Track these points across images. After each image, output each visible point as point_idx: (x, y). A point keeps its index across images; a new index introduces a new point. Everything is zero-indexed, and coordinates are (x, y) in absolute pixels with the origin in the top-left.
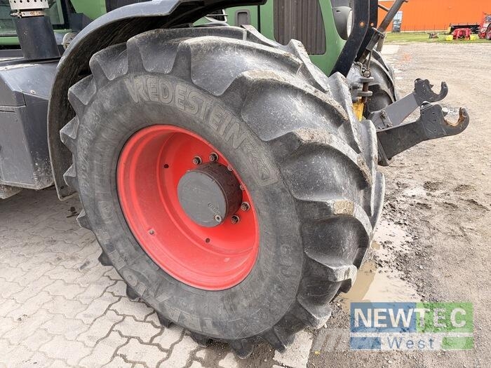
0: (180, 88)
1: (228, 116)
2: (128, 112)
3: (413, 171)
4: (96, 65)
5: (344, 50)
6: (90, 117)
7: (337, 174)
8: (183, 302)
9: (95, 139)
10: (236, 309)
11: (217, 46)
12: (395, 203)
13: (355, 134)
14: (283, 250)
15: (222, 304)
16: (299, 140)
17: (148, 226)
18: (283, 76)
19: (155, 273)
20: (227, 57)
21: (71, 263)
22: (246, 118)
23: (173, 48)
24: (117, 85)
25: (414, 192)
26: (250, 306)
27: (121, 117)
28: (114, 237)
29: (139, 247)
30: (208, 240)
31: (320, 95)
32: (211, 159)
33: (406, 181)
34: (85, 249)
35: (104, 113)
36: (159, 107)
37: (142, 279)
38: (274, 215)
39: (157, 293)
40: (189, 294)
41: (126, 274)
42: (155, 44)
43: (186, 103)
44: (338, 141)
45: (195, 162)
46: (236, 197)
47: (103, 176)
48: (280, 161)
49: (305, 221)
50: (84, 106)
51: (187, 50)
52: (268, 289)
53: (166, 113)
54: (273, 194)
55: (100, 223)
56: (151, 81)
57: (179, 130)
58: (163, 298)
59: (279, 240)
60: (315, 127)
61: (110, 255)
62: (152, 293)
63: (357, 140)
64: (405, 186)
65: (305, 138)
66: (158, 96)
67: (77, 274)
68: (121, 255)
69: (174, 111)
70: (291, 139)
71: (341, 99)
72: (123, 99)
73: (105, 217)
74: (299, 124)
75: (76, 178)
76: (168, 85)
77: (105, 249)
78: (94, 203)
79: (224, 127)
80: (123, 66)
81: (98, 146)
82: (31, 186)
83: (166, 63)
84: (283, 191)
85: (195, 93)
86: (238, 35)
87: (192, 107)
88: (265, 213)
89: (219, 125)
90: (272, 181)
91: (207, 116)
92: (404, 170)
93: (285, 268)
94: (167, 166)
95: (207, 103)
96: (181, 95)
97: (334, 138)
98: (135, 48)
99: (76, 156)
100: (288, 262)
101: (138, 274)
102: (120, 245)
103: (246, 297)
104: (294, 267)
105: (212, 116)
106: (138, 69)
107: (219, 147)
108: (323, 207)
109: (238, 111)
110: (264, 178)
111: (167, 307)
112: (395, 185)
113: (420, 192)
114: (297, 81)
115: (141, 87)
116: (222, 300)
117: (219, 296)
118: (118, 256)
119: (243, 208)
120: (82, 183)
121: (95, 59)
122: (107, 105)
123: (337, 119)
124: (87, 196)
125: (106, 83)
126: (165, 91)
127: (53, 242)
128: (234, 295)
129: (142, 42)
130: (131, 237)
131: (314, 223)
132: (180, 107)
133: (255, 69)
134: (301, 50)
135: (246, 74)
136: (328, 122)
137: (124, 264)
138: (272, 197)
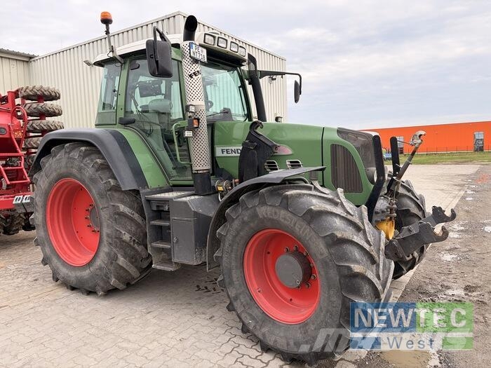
0: (283, 212)
1: (304, 225)
2: (256, 222)
3: (459, 277)
4: (243, 200)
5: (373, 191)
6: (236, 224)
7: (357, 254)
8: (277, 332)
9: (236, 235)
10: (307, 332)
11: (300, 194)
12: (436, 298)
13: (368, 236)
14: (332, 292)
15: (299, 331)
16: (337, 236)
17: (257, 287)
18: (329, 208)
19: (260, 314)
20: (304, 199)
21: (204, 316)
22: (312, 226)
23: (280, 195)
24: (252, 210)
25: (455, 292)
26: (315, 329)
27: (252, 225)
28: (238, 292)
29: (252, 299)
30: (291, 300)
31: (349, 217)
32: (294, 248)
33: (449, 284)
34: (210, 309)
35: (244, 222)
36: (272, 220)
37: (253, 318)
38: (327, 273)
39: (261, 327)
40: (280, 327)
41: (243, 316)
42: (272, 193)
43: (285, 219)
44: (358, 239)
45: (285, 250)
46: (308, 272)
47: (237, 255)
48: (329, 246)
49: (342, 276)
50: (233, 219)
51: (287, 197)
52: (325, 316)
53: (275, 223)
54: (326, 262)
55: (231, 283)
56: (269, 208)
57: (281, 231)
58: (265, 330)
59: (329, 288)
60: (345, 231)
61: (235, 304)
62: (258, 327)
63: (369, 239)
64: (448, 288)
65: (339, 235)
66: (272, 215)
67: (208, 322)
68: (242, 303)
69: (278, 222)
70: (333, 235)
71: (361, 219)
72: (255, 216)
73: (235, 279)
74: (337, 230)
75: (222, 257)
76: (277, 211)
77: (232, 300)
78: (230, 270)
79: (302, 230)
80: (256, 201)
81: (238, 239)
82: (191, 263)
83: (277, 201)
84: (330, 261)
85: (289, 215)
86: (310, 188)
87: (288, 221)
88: (322, 273)
89: (300, 229)
90: (324, 256)
91: (295, 225)
92: (451, 276)
93: (333, 302)
94: (269, 253)
95: (295, 219)
96: (283, 216)
97: (355, 237)
98: (263, 194)
99: (224, 244)
100: (334, 299)
101: (250, 315)
102: (241, 297)
103: (313, 324)
104: (337, 301)
105: (297, 225)
106: (263, 203)
107: (300, 240)
108: (349, 268)
109: (309, 223)
110: (322, 254)
111: (267, 335)
112: (439, 286)
113: (460, 292)
114: (338, 211)
115: (263, 211)
116: (300, 328)
117: (298, 326)
118: (239, 304)
119: (312, 277)
120: (224, 259)
121: (242, 197)
122: (246, 218)
123: (358, 229)
124: (227, 267)
125: (247, 208)
126: (276, 213)
127: (190, 304)
128: (307, 324)
129: (266, 192)
130: (248, 293)
131: (346, 277)
132: (283, 220)
133: (317, 204)
134: (342, 195)
135: (312, 207)
136: (353, 230)
137: (243, 309)
138: (325, 264)
